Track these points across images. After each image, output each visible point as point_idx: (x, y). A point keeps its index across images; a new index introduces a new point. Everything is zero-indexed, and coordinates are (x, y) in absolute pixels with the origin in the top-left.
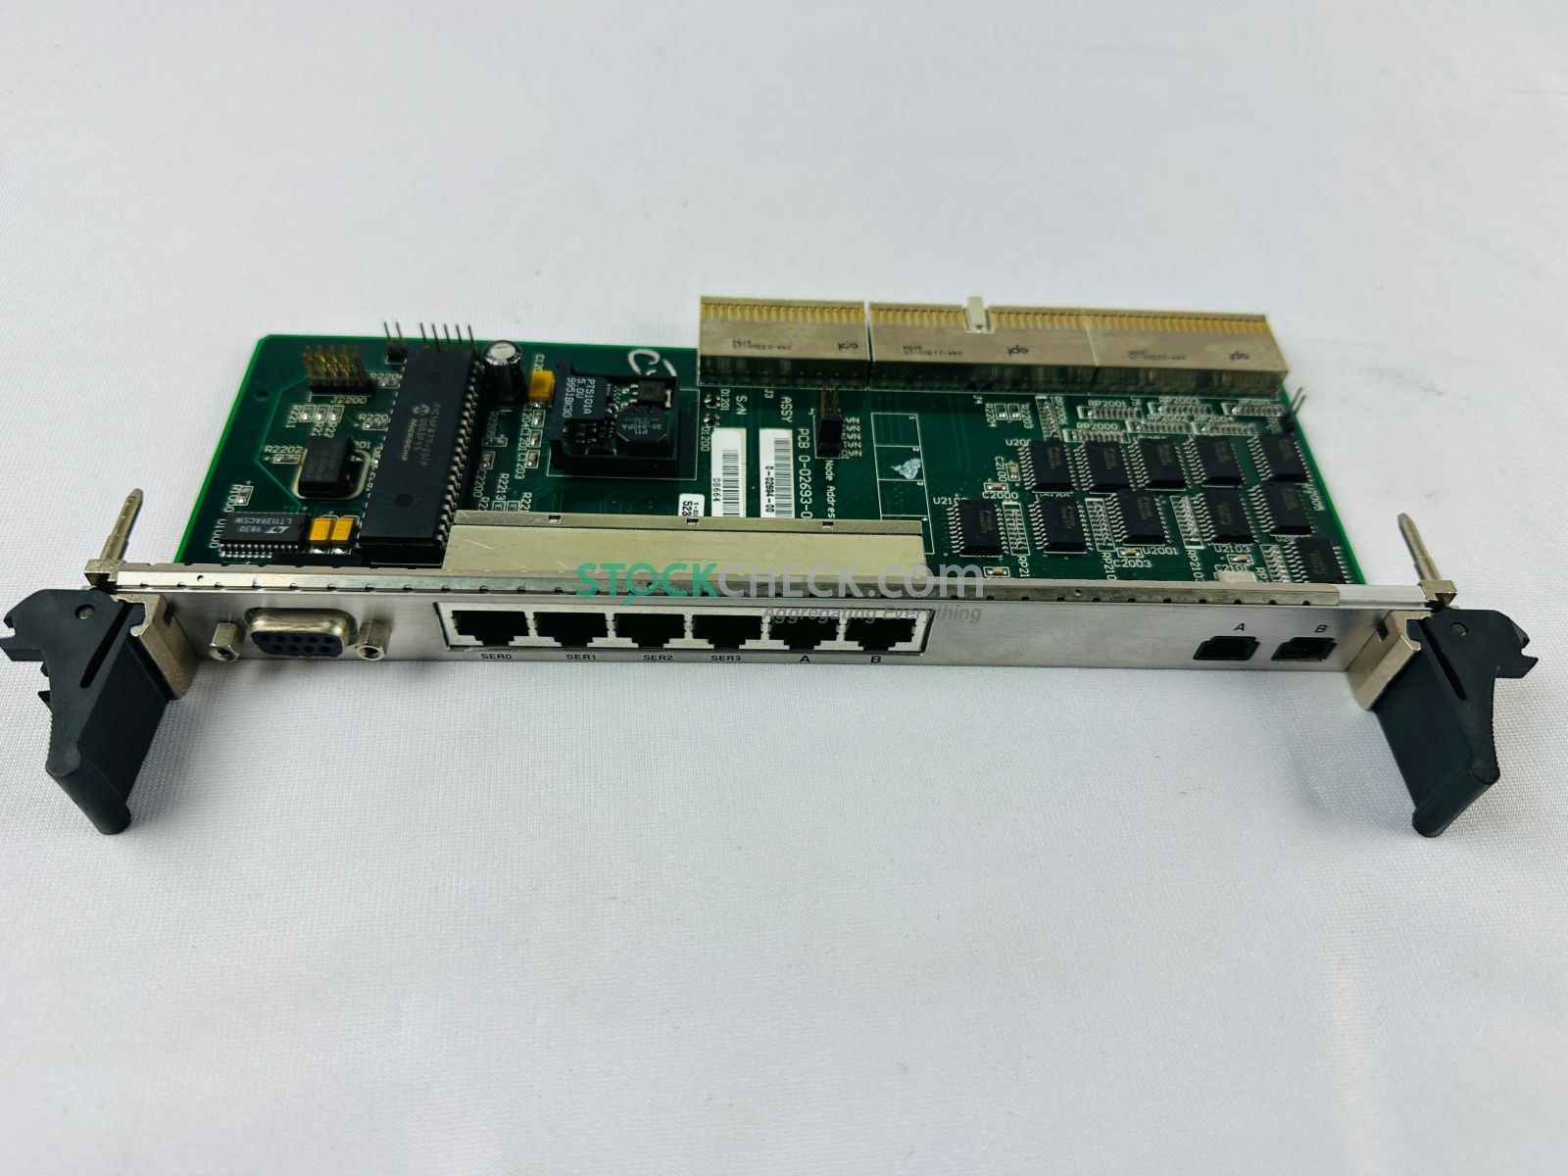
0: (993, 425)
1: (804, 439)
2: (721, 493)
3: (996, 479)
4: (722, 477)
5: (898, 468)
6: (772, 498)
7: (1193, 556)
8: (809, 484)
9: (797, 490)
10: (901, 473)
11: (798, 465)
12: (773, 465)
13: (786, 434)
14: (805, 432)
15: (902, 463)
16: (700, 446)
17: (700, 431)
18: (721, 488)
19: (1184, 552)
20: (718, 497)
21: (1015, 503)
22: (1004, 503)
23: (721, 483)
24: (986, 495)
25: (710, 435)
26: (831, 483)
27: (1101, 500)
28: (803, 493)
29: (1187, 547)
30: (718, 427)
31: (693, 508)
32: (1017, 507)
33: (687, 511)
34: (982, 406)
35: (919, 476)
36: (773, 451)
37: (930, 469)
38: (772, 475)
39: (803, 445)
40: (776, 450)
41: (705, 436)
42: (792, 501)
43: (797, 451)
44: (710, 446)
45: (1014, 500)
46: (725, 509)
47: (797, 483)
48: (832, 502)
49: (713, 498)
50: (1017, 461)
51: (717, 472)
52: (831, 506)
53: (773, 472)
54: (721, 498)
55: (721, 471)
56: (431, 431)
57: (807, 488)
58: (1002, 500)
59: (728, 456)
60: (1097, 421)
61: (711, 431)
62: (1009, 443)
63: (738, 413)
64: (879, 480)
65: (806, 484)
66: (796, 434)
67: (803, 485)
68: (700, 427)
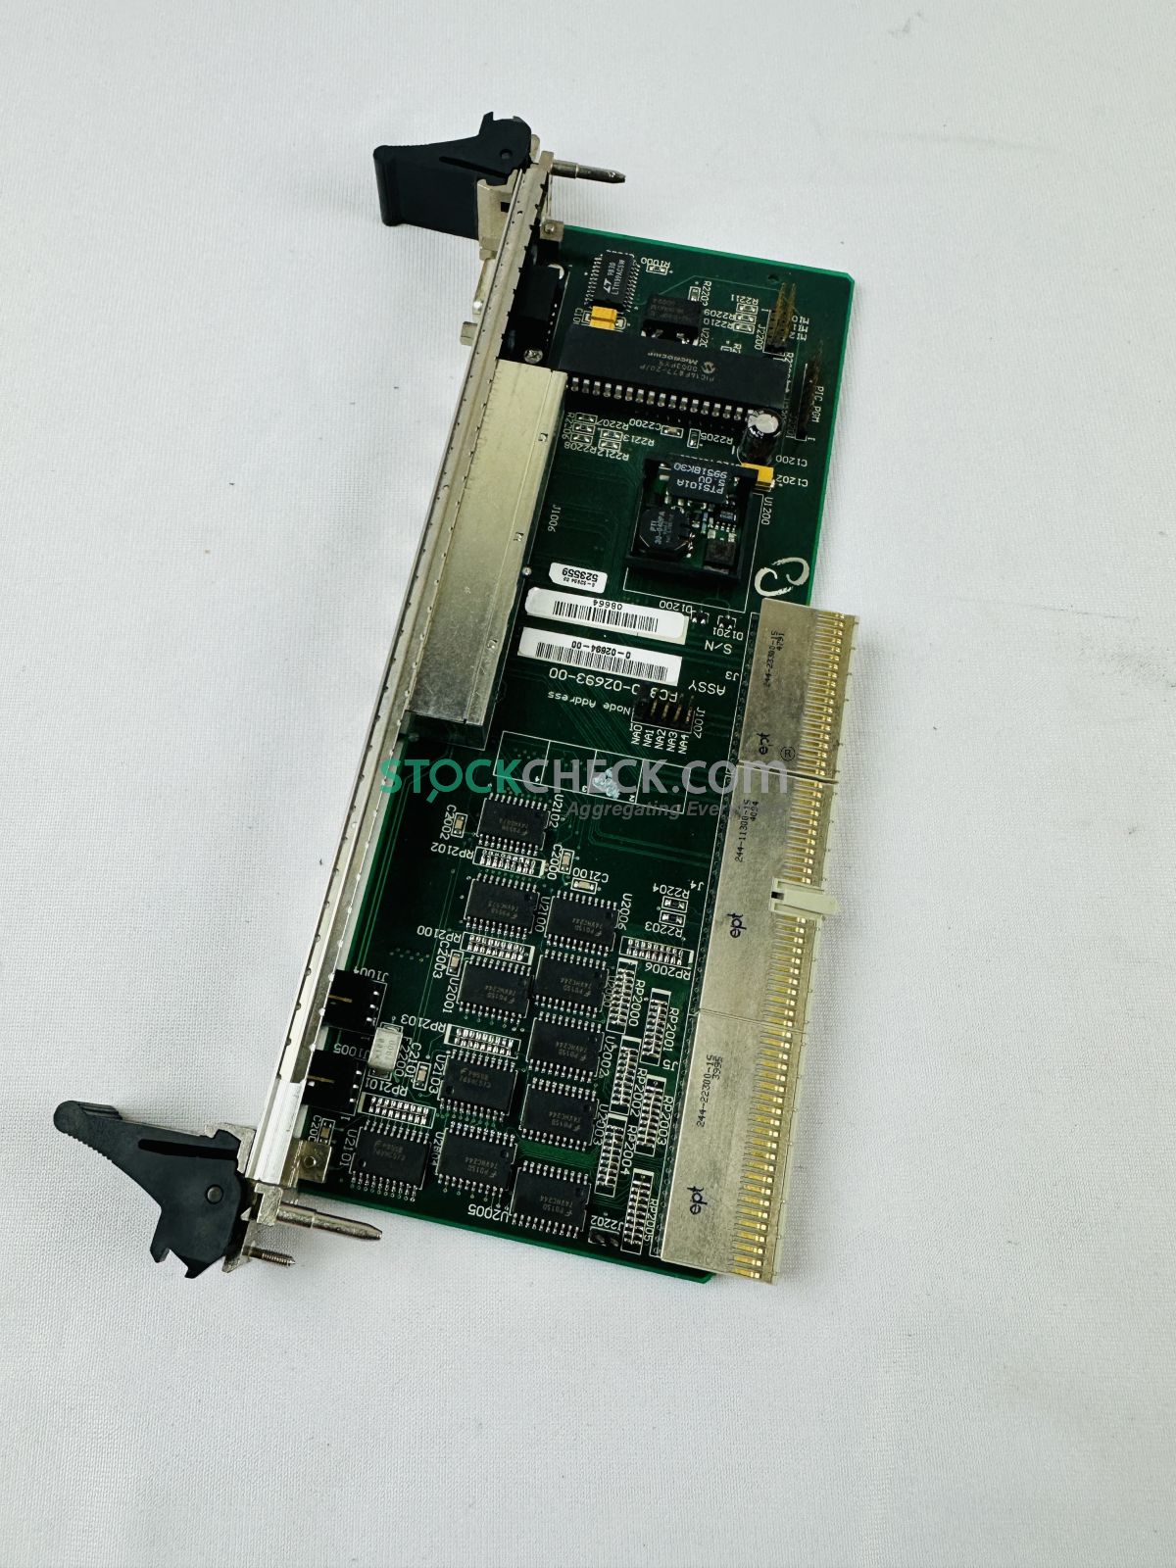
0: (655, 889)
1: (662, 694)
2: (603, 608)
3: (576, 864)
4: (622, 611)
6: (590, 650)
7: (437, 1027)
8: (602, 686)
9: (596, 674)
11: (628, 681)
12: (631, 659)
13: (672, 678)
14: (673, 698)
16: (667, 601)
17: (686, 604)
18: (610, 608)
19: (446, 1019)
20: (598, 604)
21: (542, 873)
22: (544, 862)
23: (616, 610)
24: (558, 848)
25: (680, 611)
26: (599, 706)
27: (530, 963)
28: (590, 678)
29: (450, 1026)
30: (690, 621)
31: (587, 581)
32: (537, 872)
33: (585, 576)
34: (688, 888)
36: (649, 663)
38: (617, 656)
39: (654, 692)
40: (651, 667)
41: (680, 608)
42: (582, 666)
43: (646, 686)
44: (665, 609)
45: (546, 873)
46: (582, 607)
47: (605, 675)
48: (576, 700)
49: (598, 600)
50: (599, 895)
51: (628, 608)
52: (569, 699)
53: (623, 657)
55: (630, 613)
56: (682, 373)
57: (596, 683)
58: (548, 862)
59: (650, 623)
60: (645, 1004)
61: (685, 614)
62: (626, 897)
63: (707, 643)
64: (597, 750)
65: (601, 683)
66: (670, 688)
67: (601, 680)
68: (691, 604)
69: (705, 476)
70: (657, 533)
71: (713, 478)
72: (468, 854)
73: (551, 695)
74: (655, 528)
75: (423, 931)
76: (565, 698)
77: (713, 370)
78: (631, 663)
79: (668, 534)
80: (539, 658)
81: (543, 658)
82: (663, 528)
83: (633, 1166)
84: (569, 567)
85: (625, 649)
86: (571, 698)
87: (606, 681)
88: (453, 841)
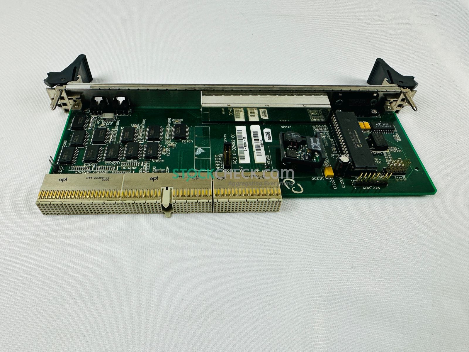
0: (167, 167)
1: (235, 160)
2: (260, 142)
3: (171, 149)
5: (203, 151)
6: (244, 141)
7: (117, 127)
10: (202, 150)
11: (237, 151)
12: (245, 151)
13: (241, 162)
14: (235, 163)
15: (202, 153)
16: (270, 157)
17: (270, 162)
19: (119, 128)
23: (260, 145)
24: (175, 143)
28: (234, 143)
29: (117, 129)
30: (265, 164)
32: (166, 140)
35: (196, 149)
36: (245, 156)
37: (193, 151)
38: (245, 148)
39: (235, 158)
41: (268, 160)
42: (238, 140)
43: (237, 156)
44: (266, 157)
45: (167, 142)
46: (258, 138)
47: (236, 146)
49: (262, 141)
50: (162, 155)
51: (262, 149)
58: (170, 142)
59: (259, 154)
60: (129, 170)
61: (267, 162)
62: (163, 161)
63: (259, 169)
64: (210, 147)
66: (238, 162)
67: (234, 145)
68: (271, 163)
72: (169, 125)
73: (225, 135)
75: (144, 120)
76: (225, 138)
77: (360, 147)
78: (243, 151)
81: (237, 132)
84: (270, 133)
85: (247, 148)
88: (172, 122)
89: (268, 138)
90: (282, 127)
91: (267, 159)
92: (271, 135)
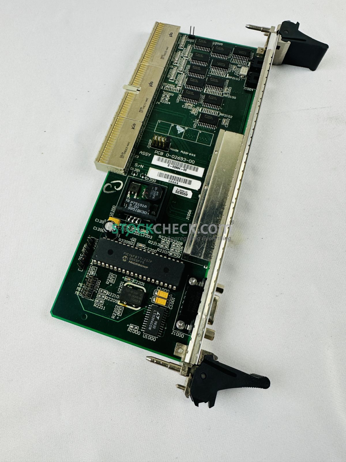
0: (169, 103)
1: (159, 153)
2: (175, 181)
3: (191, 110)
4: (168, 180)
5: (179, 132)
6: (181, 168)
7: (230, 77)
8: (178, 157)
9: (180, 161)
10: (181, 132)
11: (170, 158)
12: (168, 164)
13: (155, 157)
14: (156, 152)
15: (178, 131)
16: (153, 182)
17: (147, 180)
18: (173, 181)
19: (228, 79)
20: (176, 183)
21: (201, 109)
23: (171, 180)
24: (196, 114)
25: (149, 178)
26: (180, 151)
27: (205, 89)
28: (182, 160)
29: (227, 77)
30: (147, 175)
31: (179, 191)
32: (202, 109)
33: (180, 193)
34: (161, 103)
35: (184, 128)
36: (162, 163)
37: (183, 125)
38: (172, 166)
39: (162, 154)
40: (162, 161)
41: (149, 179)
42: (184, 163)
43: (164, 156)
44: (154, 179)
45: (200, 108)
46: (182, 182)
47: (177, 160)
48: (187, 153)
49: (176, 184)
50: (185, 102)
51: (166, 180)
52: (189, 154)
53: (170, 165)
54: (177, 182)
56: (136, 257)
57: (180, 158)
58: (199, 111)
59: (160, 175)
60: (176, 78)
61: (148, 177)
62: (178, 102)
63: (142, 167)
64: (182, 139)
65: (178, 158)
66: (156, 154)
67: (178, 159)
68: (145, 180)
69: (136, 208)
70: (157, 191)
71: (133, 208)
72: (221, 114)
73: (195, 156)
74: (156, 193)
75: (234, 98)
76: (190, 154)
77: (123, 257)
78: (168, 163)
79: (152, 190)
80: (198, 167)
81: (196, 167)
82: (154, 193)
83: (183, 50)
84: (185, 196)
85: (169, 168)
86: (188, 154)
87: (177, 158)
88: (226, 118)
89: (178, 190)
90: (190, 211)
91: (152, 179)
92: (181, 195)
